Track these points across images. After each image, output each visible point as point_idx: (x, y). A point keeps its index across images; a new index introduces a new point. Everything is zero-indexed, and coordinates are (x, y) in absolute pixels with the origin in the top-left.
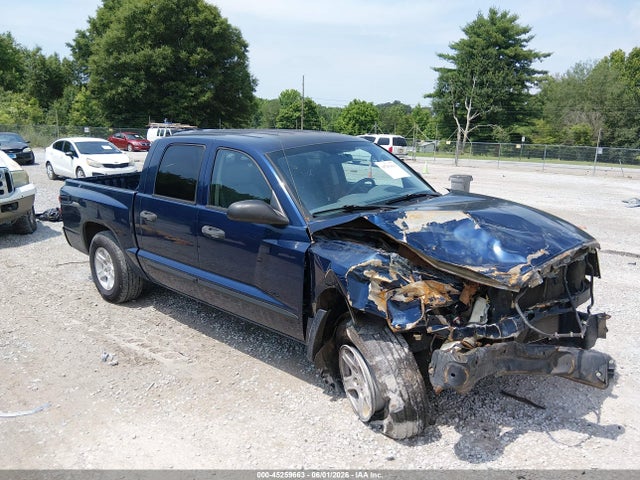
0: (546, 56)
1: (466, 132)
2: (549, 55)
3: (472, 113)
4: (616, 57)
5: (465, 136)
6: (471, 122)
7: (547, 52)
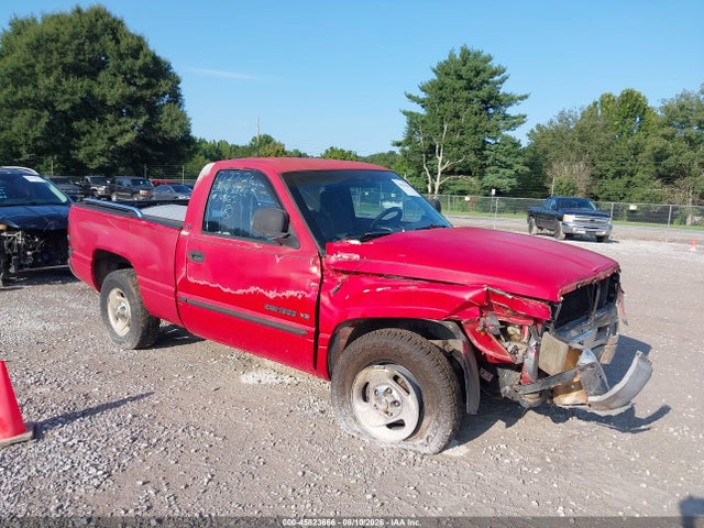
0: (522, 98)
1: (437, 185)
2: (526, 97)
3: (443, 164)
4: (606, 100)
5: (437, 188)
6: (442, 173)
7: (523, 94)
